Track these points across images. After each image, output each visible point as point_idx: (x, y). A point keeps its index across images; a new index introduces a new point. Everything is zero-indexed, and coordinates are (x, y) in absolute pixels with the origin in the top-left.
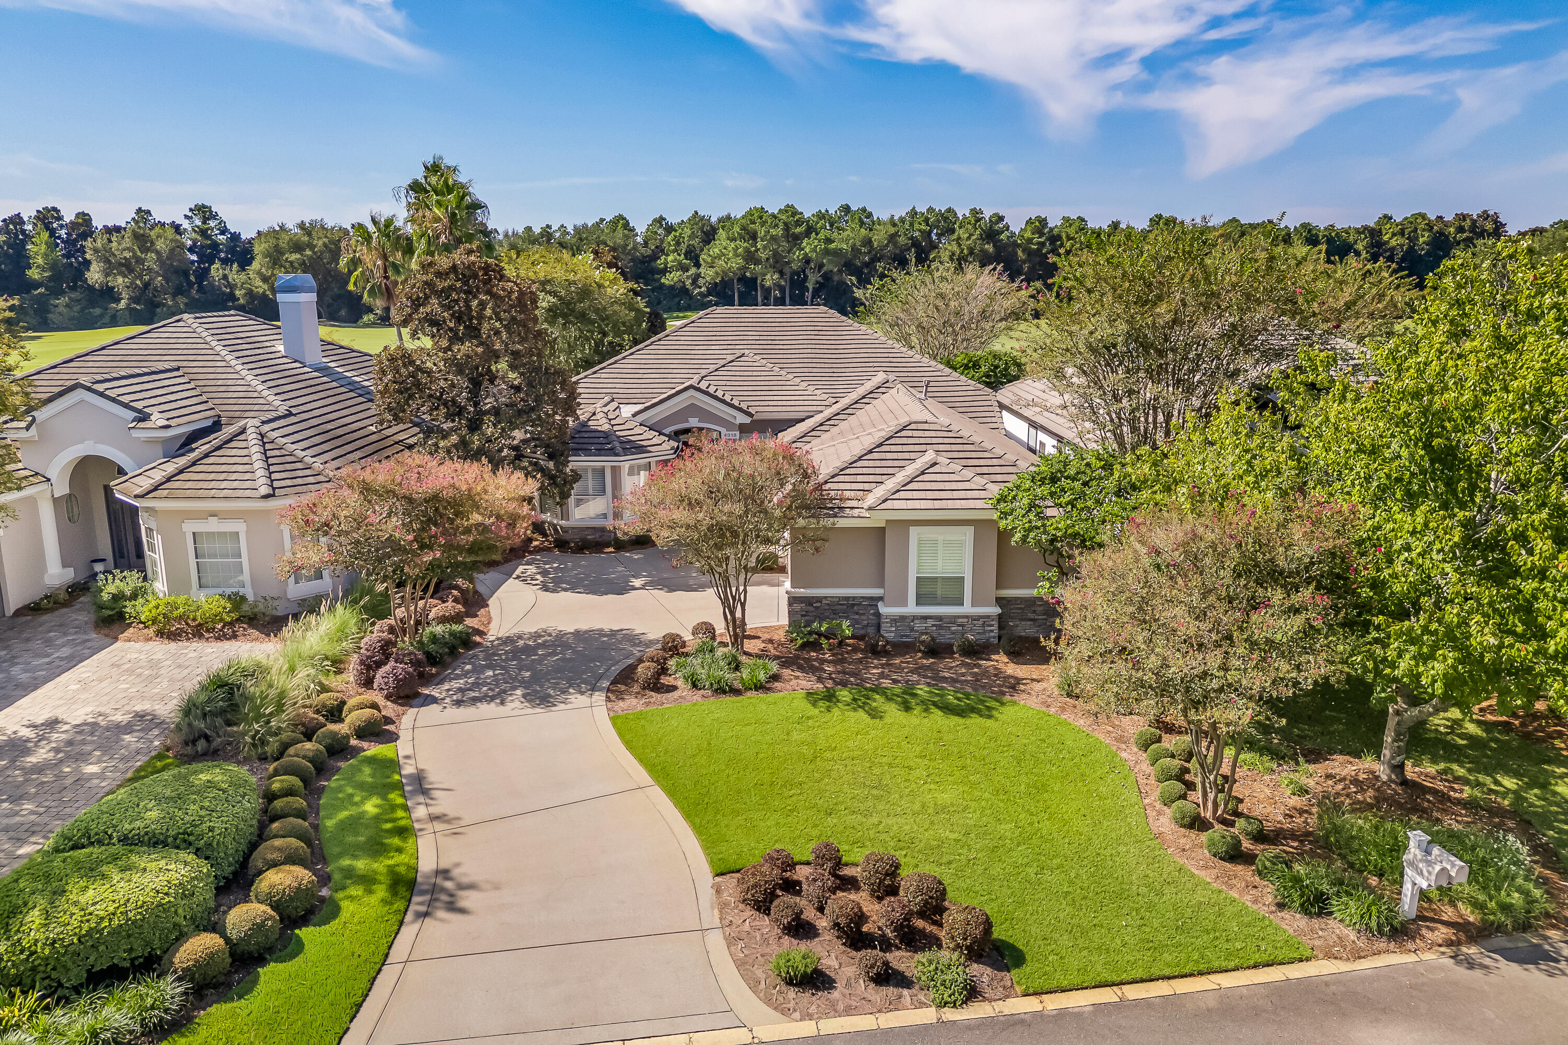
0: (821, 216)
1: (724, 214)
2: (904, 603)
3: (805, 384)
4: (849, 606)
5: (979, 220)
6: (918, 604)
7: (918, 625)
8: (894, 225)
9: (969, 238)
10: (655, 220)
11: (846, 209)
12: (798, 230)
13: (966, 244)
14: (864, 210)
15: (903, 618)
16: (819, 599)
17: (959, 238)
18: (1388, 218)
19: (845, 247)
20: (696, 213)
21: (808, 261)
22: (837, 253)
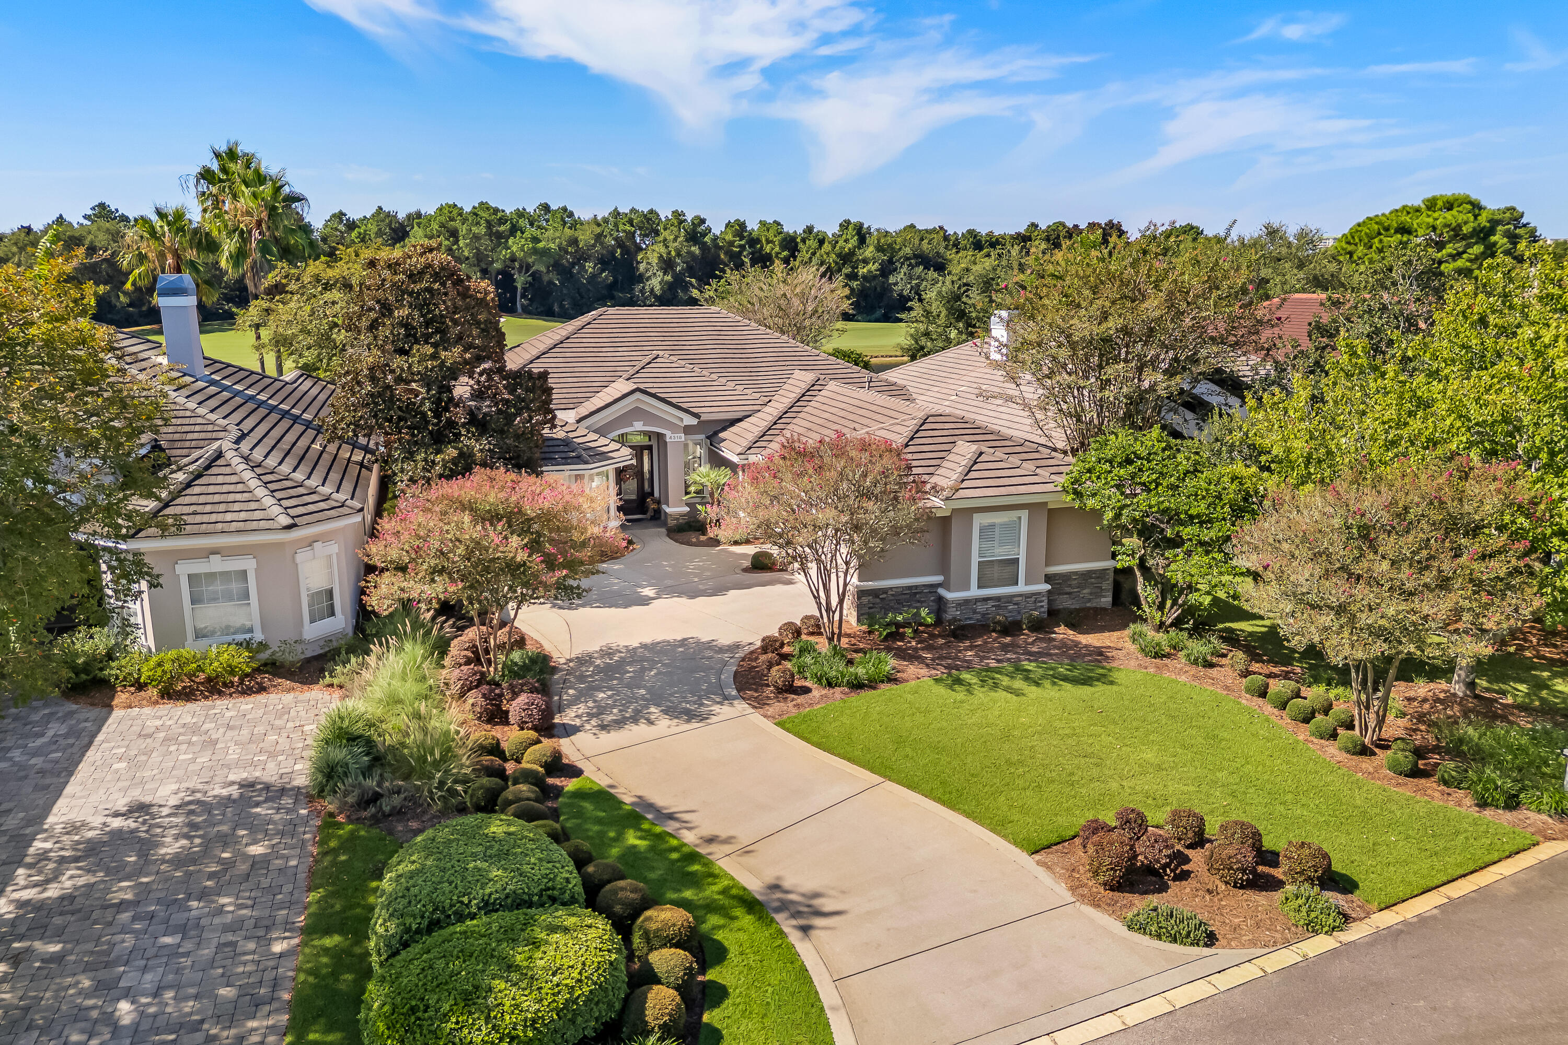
0: (521, 214)
1: (413, 210)
2: (967, 587)
3: (733, 384)
4: (912, 595)
5: (681, 222)
6: (980, 587)
7: (981, 608)
8: (599, 225)
9: (675, 240)
10: (334, 216)
11: (546, 208)
12: (502, 228)
13: (673, 246)
14: (565, 209)
15: (966, 602)
16: (885, 591)
17: (665, 240)
18: (1034, 226)
19: (553, 246)
20: (380, 208)
21: (513, 259)
22: (545, 252)
